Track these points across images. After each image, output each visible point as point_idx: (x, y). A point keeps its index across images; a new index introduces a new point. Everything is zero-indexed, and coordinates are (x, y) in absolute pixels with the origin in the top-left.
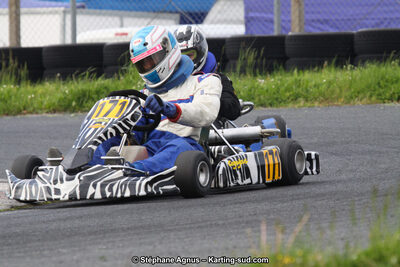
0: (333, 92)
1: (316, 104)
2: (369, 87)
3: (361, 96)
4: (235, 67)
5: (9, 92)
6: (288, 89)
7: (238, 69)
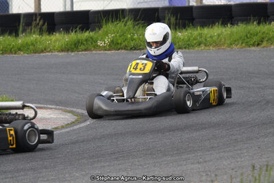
0: (220, 41)
1: (211, 48)
2: (241, 38)
3: (236, 43)
5: (36, 39)
6: (194, 39)
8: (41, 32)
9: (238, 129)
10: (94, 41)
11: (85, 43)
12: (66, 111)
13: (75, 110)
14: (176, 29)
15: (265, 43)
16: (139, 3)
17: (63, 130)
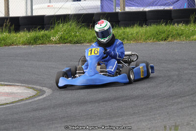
0: (138, 37)
1: (132, 42)
2: (153, 35)
3: (150, 38)
5: (6, 36)
8: (10, 32)
9: (152, 100)
10: (48, 37)
11: (41, 38)
12: (28, 87)
13: (35, 86)
15: (170, 39)
16: (79, 10)
17: (27, 101)
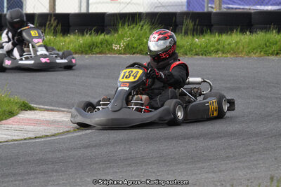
0: (239, 48)
1: (229, 55)
2: (259, 46)
3: (255, 51)
4: (182, 30)
5: (50, 40)
6: (213, 46)
7: (183, 31)
8: (55, 33)
9: (254, 139)
10: (109, 44)
11: (100, 45)
14: (193, 35)
16: (156, 7)
